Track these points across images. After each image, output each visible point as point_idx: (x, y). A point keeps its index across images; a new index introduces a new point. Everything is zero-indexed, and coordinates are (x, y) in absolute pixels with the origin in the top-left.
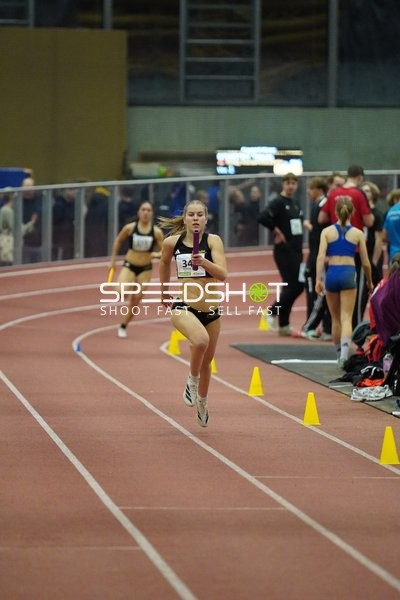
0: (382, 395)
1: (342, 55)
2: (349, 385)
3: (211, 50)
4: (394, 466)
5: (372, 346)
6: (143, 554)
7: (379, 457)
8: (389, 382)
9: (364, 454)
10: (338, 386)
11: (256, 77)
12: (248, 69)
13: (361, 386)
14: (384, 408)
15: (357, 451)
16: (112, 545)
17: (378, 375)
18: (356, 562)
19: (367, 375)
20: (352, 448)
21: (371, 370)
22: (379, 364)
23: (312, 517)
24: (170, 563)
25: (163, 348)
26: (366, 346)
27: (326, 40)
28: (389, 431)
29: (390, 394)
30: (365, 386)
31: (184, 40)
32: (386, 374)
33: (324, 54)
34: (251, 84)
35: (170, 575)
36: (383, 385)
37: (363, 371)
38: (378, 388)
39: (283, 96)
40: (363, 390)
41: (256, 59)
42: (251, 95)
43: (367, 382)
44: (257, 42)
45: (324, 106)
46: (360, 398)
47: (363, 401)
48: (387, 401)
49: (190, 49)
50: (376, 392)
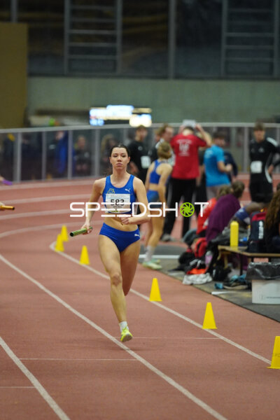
0: (205, 280)
1: (180, 42)
2: (182, 273)
3: (87, 38)
4: (212, 330)
5: (198, 246)
6: (36, 391)
7: (202, 324)
8: (210, 271)
9: (192, 322)
10: (175, 274)
11: (119, 57)
12: (112, 51)
13: (190, 273)
14: (206, 289)
15: (187, 319)
16: (14, 385)
17: (202, 266)
18: (186, 397)
19: (194, 266)
20: (184, 317)
21: (197, 263)
22: (203, 258)
23: (155, 366)
24: (55, 398)
25: (52, 247)
26: (194, 246)
27: (167, 32)
28: (209, 305)
29: (210, 279)
30: (192, 274)
31: (68, 31)
32: (207, 266)
33: (165, 41)
34: (115, 63)
35: (55, 406)
36: (205, 273)
37: (192, 263)
38: (202, 275)
39: (138, 70)
40: (191, 277)
41: (118, 45)
42: (114, 69)
43: (194, 271)
44: (119, 32)
45: (165, 77)
46: (189, 283)
47: (192, 284)
48: (207, 285)
49: (72, 38)
50: (201, 278)
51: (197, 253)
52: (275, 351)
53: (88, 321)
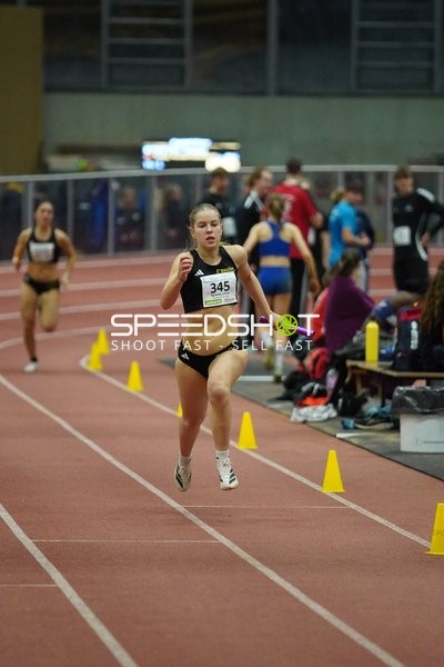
0: (325, 416)
1: (283, 37)
2: (289, 404)
3: (138, 31)
4: (337, 493)
5: (315, 361)
6: (59, 591)
7: (321, 485)
8: (333, 401)
9: (305, 481)
10: (278, 406)
11: (188, 61)
12: (178, 52)
13: (302, 405)
14: (327, 429)
15: (298, 477)
16: (24, 582)
17: (322, 393)
18: (296, 600)
19: (309, 393)
20: (292, 474)
21: (312, 388)
22: (323, 381)
23: (247, 550)
24: (88, 602)
25: (83, 363)
26: (308, 362)
27: (264, 20)
28: (332, 454)
29: (334, 414)
30: (306, 405)
31: (107, 19)
32: (330, 393)
33: (262, 35)
34: (182, 69)
35: (89, 616)
36: (326, 404)
37: (305, 388)
38: (321, 408)
39: (220, 81)
40: (304, 411)
41: (187, 41)
42: (181, 81)
43: (309, 400)
44: (188, 21)
45: (262, 93)
46: (301, 419)
47: (305, 422)
48: (330, 423)
49: (114, 30)
50: (319, 412)
51: (314, 372)
52: (436, 527)
53: (141, 481)
